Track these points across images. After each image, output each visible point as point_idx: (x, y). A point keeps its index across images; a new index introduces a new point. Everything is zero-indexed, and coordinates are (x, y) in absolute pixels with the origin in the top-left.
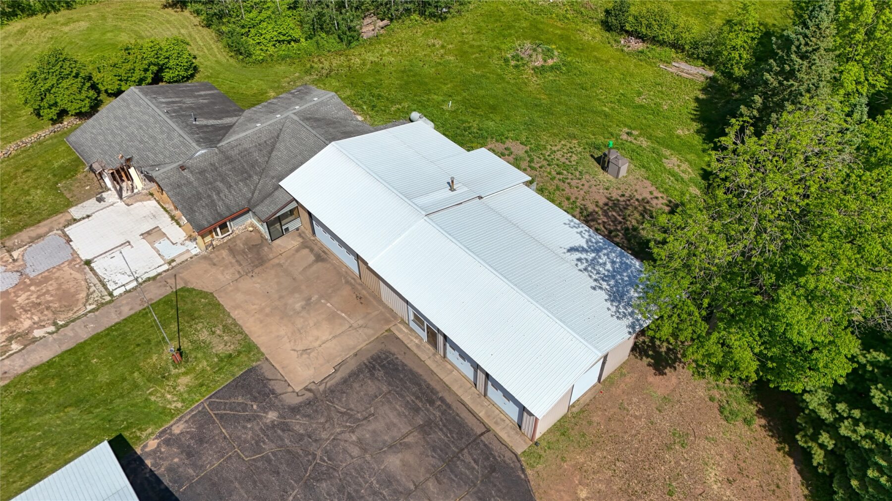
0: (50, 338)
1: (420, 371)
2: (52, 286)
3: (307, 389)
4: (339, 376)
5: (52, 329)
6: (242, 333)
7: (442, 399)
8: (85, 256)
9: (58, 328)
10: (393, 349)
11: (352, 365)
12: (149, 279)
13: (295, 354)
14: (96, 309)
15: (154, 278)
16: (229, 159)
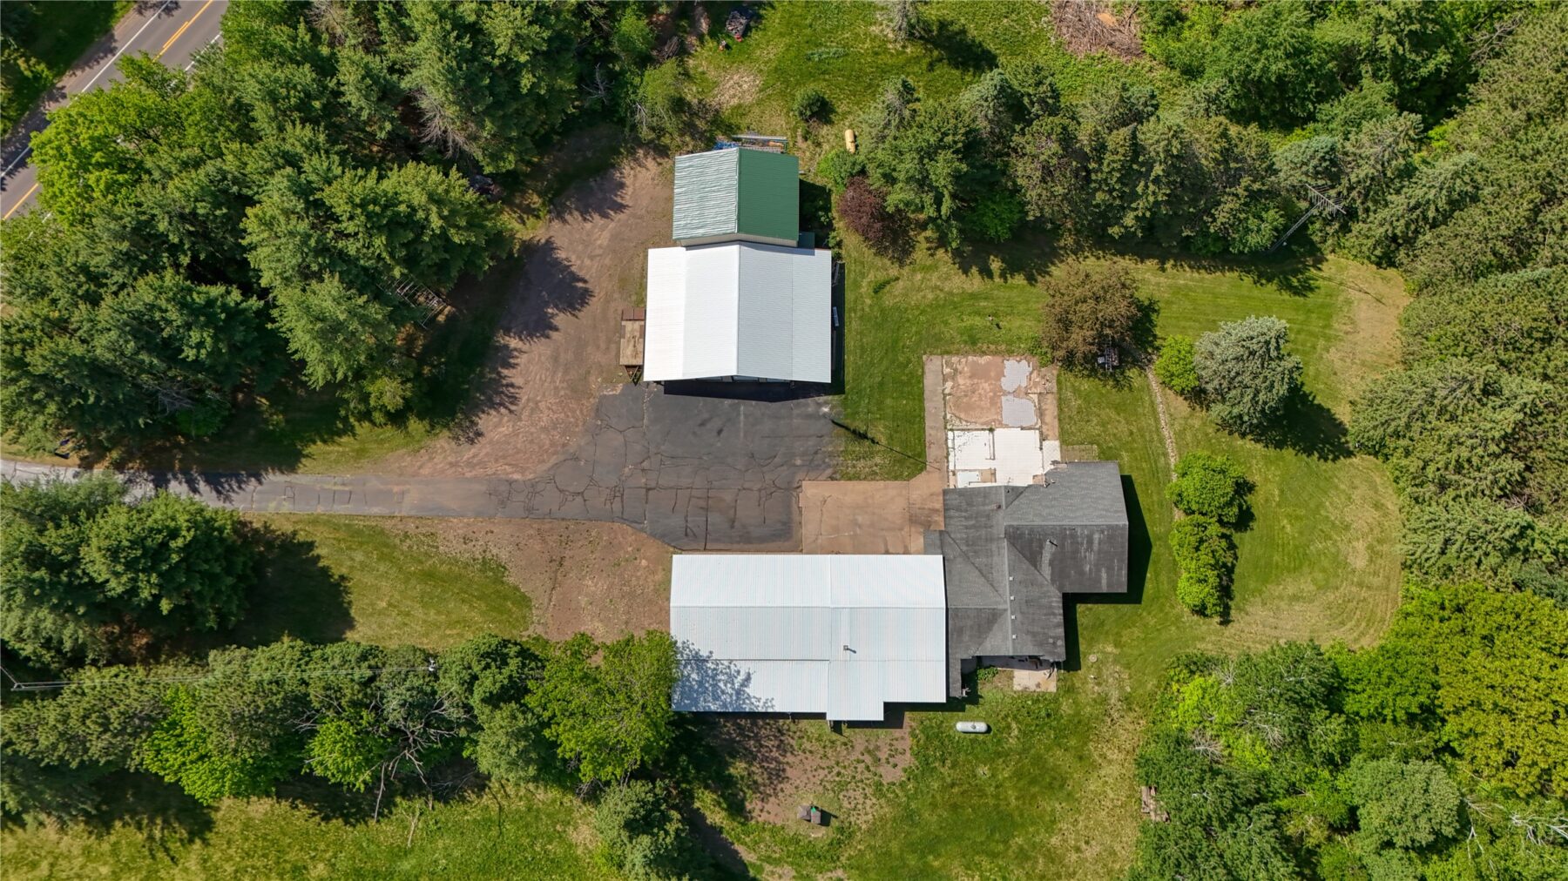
0: (940, 389)
1: (762, 546)
2: (985, 403)
3: (800, 487)
4: (795, 506)
5: (947, 391)
6: (865, 479)
7: (739, 542)
8: (998, 432)
9: (945, 395)
10: (786, 544)
11: (796, 517)
12: (948, 454)
13: (827, 495)
14: (945, 417)
15: (947, 458)
16: (990, 539)
